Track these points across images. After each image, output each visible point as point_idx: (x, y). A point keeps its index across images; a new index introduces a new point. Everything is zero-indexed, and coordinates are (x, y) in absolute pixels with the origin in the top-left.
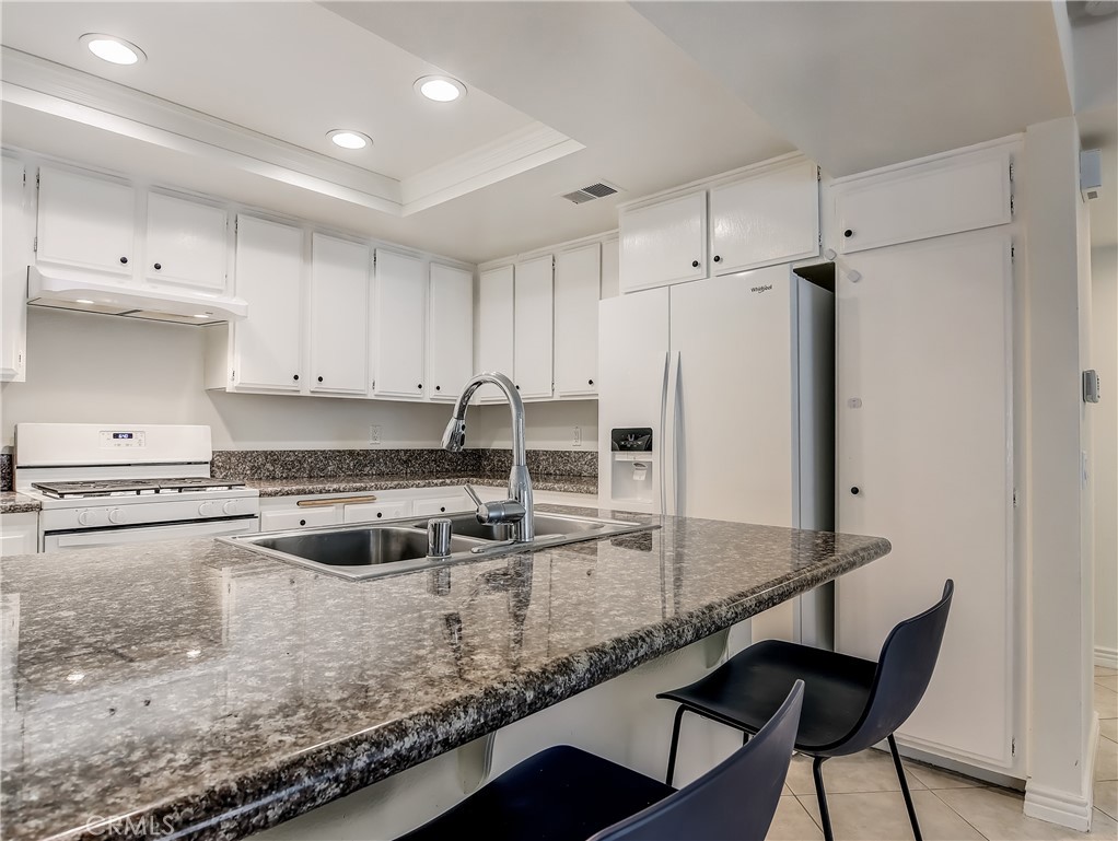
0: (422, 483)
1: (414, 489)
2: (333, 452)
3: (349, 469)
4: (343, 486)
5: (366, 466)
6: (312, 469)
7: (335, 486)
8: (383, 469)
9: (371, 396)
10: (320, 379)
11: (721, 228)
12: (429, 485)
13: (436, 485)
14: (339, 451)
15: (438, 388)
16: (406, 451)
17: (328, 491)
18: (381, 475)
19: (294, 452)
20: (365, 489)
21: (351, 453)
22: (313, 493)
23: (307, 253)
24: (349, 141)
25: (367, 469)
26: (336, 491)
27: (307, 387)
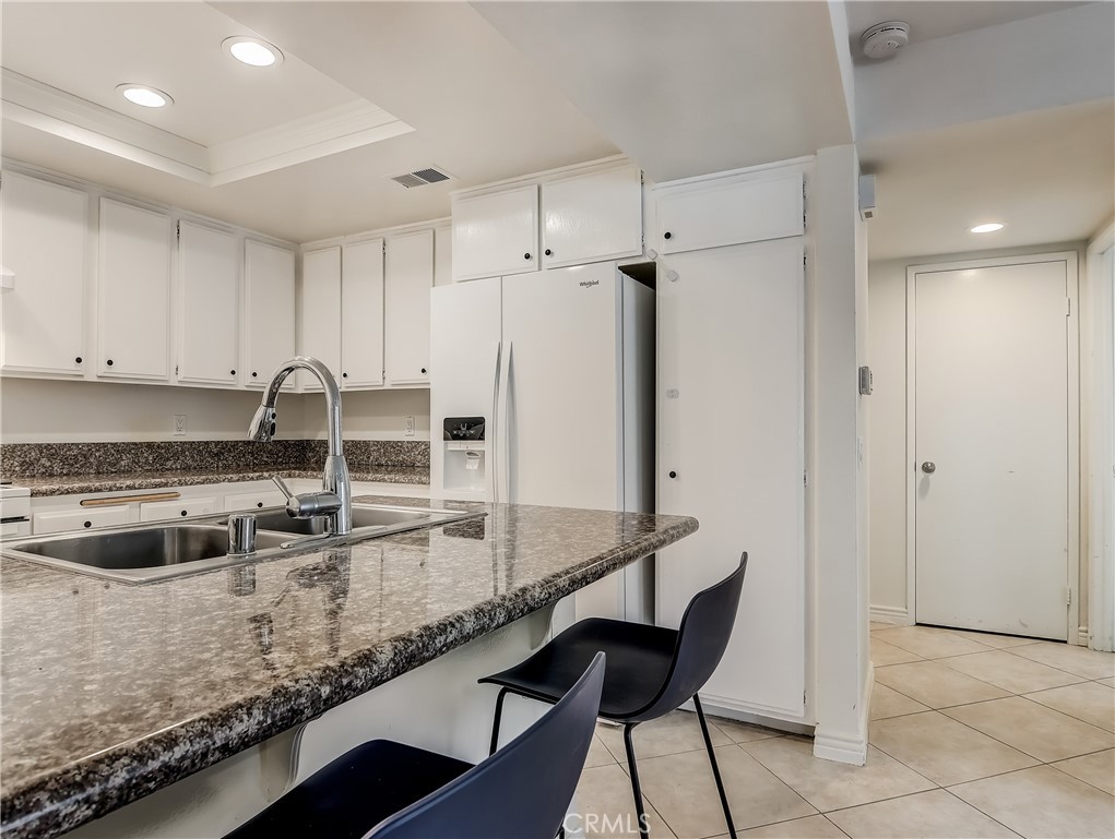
0: (235, 477)
1: (226, 484)
2: (128, 444)
3: (147, 463)
4: (138, 482)
5: (168, 459)
6: (100, 464)
7: (128, 482)
8: (190, 462)
9: (174, 382)
10: (110, 363)
11: (552, 223)
12: (243, 479)
13: (252, 479)
14: (135, 444)
15: (255, 375)
16: (217, 443)
17: (120, 489)
18: (186, 469)
19: (77, 445)
20: (166, 485)
21: (150, 445)
22: (100, 490)
23: (93, 220)
24: (144, 97)
25: (169, 463)
26: (129, 488)
27: (93, 371)
